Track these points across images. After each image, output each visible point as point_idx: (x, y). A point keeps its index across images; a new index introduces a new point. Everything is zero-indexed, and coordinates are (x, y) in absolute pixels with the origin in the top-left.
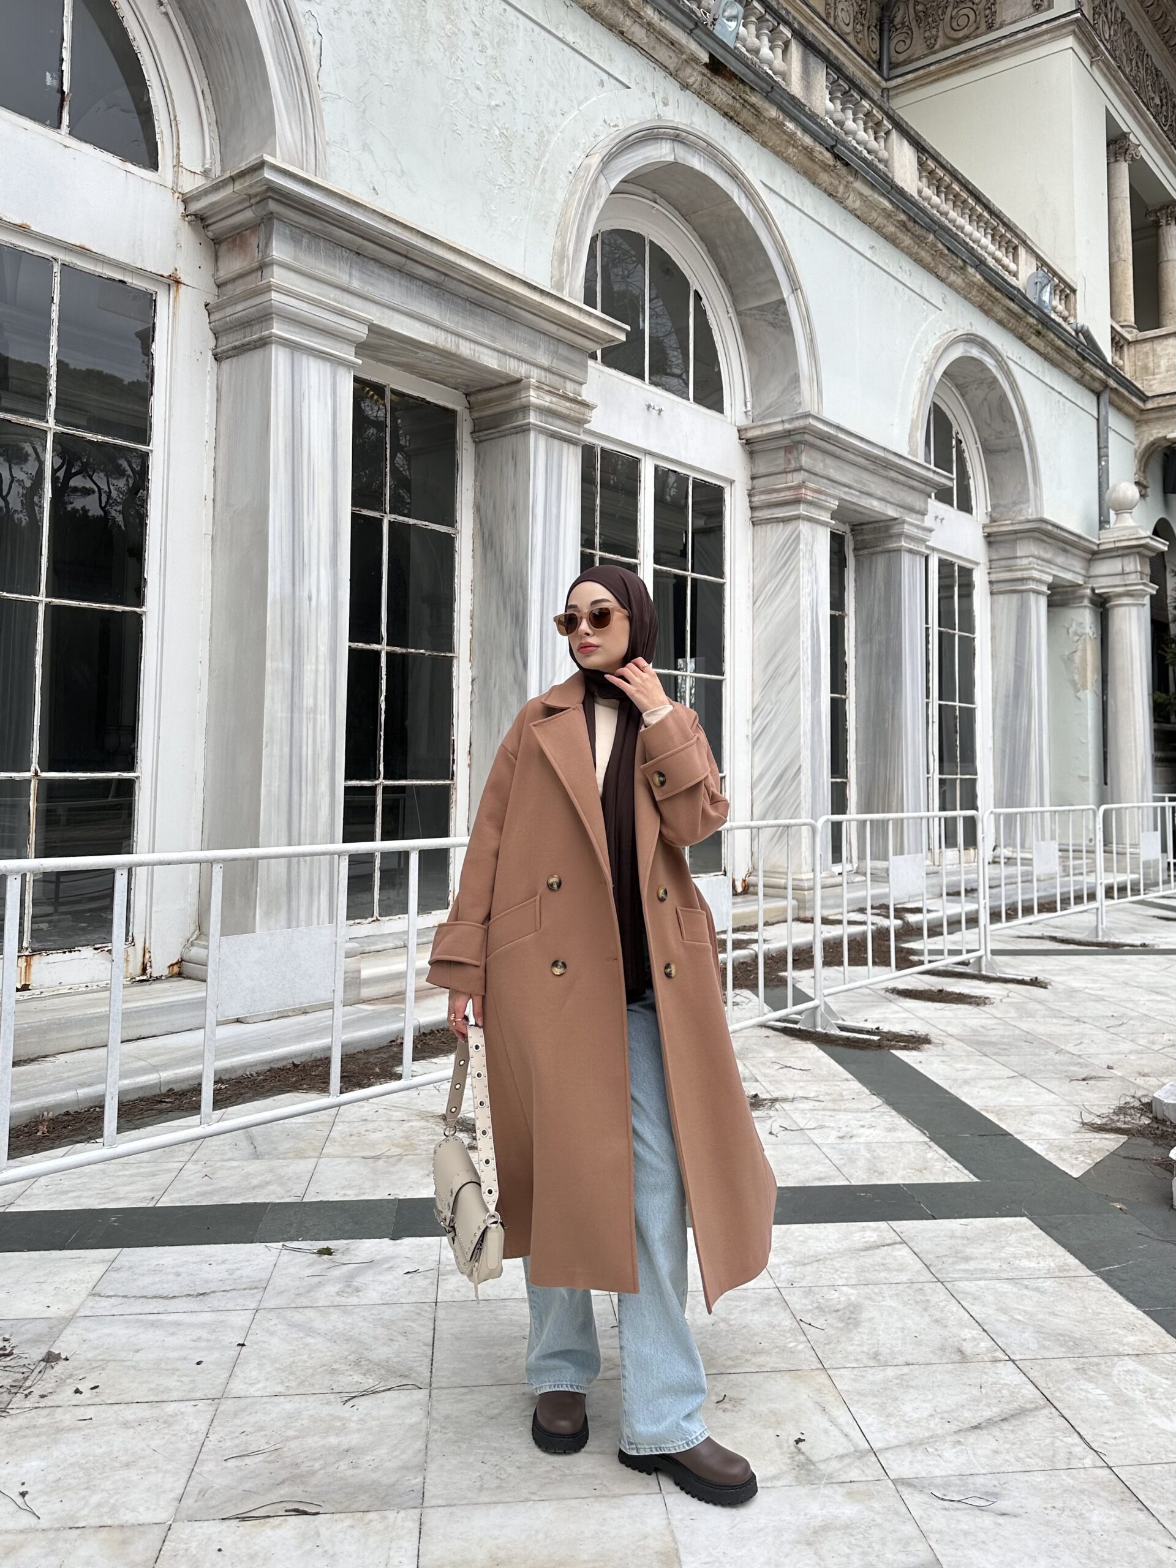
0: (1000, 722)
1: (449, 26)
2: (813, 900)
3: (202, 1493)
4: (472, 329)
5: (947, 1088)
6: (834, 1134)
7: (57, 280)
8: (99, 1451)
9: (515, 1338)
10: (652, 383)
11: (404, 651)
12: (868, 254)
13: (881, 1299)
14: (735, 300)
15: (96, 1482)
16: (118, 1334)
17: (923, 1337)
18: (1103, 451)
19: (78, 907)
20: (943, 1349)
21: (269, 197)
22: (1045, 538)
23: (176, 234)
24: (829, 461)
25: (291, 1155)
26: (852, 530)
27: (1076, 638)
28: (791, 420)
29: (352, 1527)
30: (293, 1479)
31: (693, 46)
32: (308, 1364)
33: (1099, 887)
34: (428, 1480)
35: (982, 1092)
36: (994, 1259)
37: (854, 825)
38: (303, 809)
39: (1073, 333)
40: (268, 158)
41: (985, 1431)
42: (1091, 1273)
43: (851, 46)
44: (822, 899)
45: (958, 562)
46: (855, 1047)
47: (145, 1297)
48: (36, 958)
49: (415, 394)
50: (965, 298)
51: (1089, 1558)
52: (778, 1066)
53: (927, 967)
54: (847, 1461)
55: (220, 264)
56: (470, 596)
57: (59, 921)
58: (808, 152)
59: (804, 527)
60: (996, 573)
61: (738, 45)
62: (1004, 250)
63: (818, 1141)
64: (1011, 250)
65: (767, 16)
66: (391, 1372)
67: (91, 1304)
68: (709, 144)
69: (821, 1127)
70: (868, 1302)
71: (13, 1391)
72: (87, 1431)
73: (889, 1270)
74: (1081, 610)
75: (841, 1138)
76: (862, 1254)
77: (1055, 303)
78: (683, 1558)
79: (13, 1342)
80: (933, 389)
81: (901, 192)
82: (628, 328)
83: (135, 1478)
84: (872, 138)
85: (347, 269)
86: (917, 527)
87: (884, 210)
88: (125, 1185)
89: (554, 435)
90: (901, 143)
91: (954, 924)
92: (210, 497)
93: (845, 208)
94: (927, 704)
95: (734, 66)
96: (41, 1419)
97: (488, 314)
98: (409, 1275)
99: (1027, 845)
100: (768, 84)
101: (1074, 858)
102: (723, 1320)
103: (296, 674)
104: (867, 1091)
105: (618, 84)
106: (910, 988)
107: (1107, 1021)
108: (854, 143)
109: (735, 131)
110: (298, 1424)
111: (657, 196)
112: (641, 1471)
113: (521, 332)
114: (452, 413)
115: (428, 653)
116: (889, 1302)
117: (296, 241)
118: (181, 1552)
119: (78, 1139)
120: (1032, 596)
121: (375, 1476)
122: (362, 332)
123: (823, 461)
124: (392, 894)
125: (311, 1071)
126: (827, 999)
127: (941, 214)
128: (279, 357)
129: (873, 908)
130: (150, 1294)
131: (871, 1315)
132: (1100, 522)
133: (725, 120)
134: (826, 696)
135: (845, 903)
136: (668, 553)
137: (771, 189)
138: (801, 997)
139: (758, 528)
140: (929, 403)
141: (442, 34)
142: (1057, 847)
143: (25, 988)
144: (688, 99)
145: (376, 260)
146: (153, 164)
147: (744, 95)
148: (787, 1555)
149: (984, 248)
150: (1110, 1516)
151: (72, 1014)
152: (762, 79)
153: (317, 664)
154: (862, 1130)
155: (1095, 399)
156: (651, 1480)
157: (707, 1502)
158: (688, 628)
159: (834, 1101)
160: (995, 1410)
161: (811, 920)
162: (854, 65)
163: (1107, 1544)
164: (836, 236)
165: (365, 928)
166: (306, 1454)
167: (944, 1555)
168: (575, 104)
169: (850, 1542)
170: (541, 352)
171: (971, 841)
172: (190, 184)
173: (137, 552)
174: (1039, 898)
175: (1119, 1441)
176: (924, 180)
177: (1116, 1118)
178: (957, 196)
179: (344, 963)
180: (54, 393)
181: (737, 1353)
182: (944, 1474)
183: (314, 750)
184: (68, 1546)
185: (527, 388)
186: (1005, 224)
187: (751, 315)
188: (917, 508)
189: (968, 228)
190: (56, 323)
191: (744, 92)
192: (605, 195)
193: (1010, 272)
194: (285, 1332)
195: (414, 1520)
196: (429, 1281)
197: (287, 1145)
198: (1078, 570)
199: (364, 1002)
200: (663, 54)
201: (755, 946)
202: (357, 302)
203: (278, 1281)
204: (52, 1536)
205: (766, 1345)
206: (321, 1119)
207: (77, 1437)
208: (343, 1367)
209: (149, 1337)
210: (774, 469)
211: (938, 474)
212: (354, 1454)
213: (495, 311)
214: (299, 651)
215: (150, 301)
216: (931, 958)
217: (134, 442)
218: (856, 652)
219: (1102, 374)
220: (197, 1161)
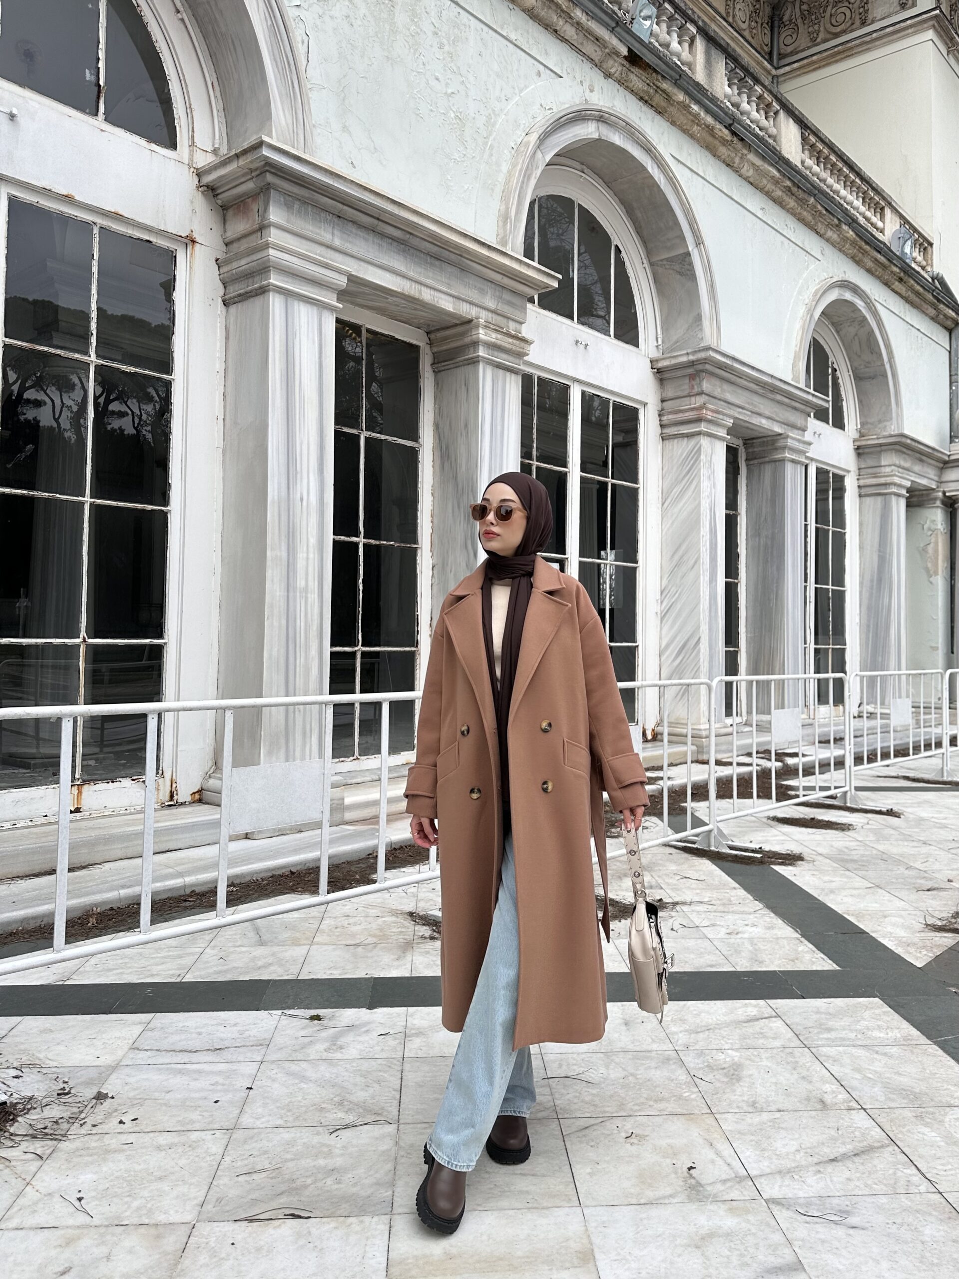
0: (865, 602)
1: (413, 27)
2: (709, 746)
3: (219, 1200)
4: (432, 279)
6: (723, 931)
7: (97, 240)
8: (137, 1168)
10: (580, 322)
11: (377, 542)
12: (759, 214)
13: (758, 1060)
14: (649, 253)
15: (136, 1191)
16: (154, 1078)
17: (792, 1090)
18: (953, 378)
19: (118, 749)
20: (808, 1099)
21: (267, 171)
22: (905, 450)
23: (192, 202)
24: (726, 386)
25: (289, 942)
26: (744, 444)
27: (930, 533)
28: (695, 352)
29: (336, 1228)
30: (290, 1191)
31: (615, 42)
32: (302, 1104)
33: (945, 736)
34: (396, 1194)
35: (846, 900)
36: (851, 1031)
37: (743, 686)
38: (298, 669)
39: (930, 280)
40: (265, 138)
41: (840, 1164)
42: (929, 1042)
43: (747, 41)
44: (716, 745)
45: (832, 470)
46: (742, 863)
47: (174, 1051)
48: (86, 787)
49: (386, 333)
50: (840, 250)
51: (921, 1262)
52: (679, 877)
53: (801, 799)
54: (729, 1184)
55: (227, 226)
56: (431, 498)
57: (104, 759)
58: (710, 130)
59: (704, 441)
60: (864, 479)
61: (652, 40)
62: (872, 210)
63: (710, 936)
64: (878, 210)
65: (677, 16)
66: (368, 1110)
67: (131, 1056)
68: (627, 123)
69: (713, 925)
70: (748, 1062)
71: (71, 1121)
72: (128, 1153)
73: (766, 1037)
74: (934, 510)
75: (729, 934)
76: (745, 1025)
77: (915, 254)
78: (597, 1256)
79: (71, 1084)
80: (813, 326)
81: (787, 162)
82: (560, 276)
83: (167, 1188)
84: (764, 117)
85: (330, 229)
86: (799, 441)
87: (773, 177)
88: (157, 965)
89: (499, 366)
90: (788, 121)
91: (824, 766)
92: (221, 417)
93: (741, 176)
94: (805, 587)
95: (649, 58)
96: (93, 1142)
97: (445, 265)
98: (382, 1037)
99: (887, 702)
100: (676, 72)
101: (925, 713)
102: (632, 1075)
103: (291, 561)
104: (751, 898)
105: (553, 75)
106: (788, 816)
107: (949, 844)
108: (748, 122)
109: (650, 112)
110: (294, 1150)
111: (584, 167)
113: (472, 280)
114: (415, 348)
115: (397, 545)
116: (765, 1063)
117: (288, 206)
118: (203, 1245)
120: (894, 498)
121: (354, 1190)
122: (343, 281)
123: (721, 387)
124: (370, 739)
125: (305, 877)
126: (719, 825)
127: (820, 181)
128: (275, 302)
129: (757, 752)
130: (178, 1049)
131: (750, 1072)
132: (951, 437)
133: (641, 103)
134: (721, 580)
135: (735, 748)
136: (592, 463)
137: (679, 161)
138: (698, 822)
139: (666, 442)
140: (809, 338)
141: (408, 34)
142: (910, 704)
143: (78, 810)
144: (610, 86)
145: (354, 222)
146: (172, 144)
147: (657, 83)
148: (679, 1256)
149: (857, 209)
150: (939, 1231)
151: (115, 831)
152: (672, 69)
153: (308, 553)
154: (747, 928)
155: (947, 334)
158: (609, 524)
159: (724, 904)
160: (849, 1147)
161: (706, 762)
162: (749, 56)
163: (936, 1252)
164: (733, 199)
165: (347, 765)
166: (300, 1172)
167: (805, 1258)
168: (517, 91)
169: (730, 1247)
170: (488, 297)
171: (839, 699)
172: (203, 160)
173: (163, 464)
174: (895, 746)
175: (949, 1173)
176: (807, 152)
177: (953, 921)
178: (833, 165)
179: (330, 793)
180: (95, 332)
181: (642, 1100)
182: (806, 1195)
183: (306, 623)
184: (115, 1239)
185: (477, 327)
186: (874, 189)
187: (661, 266)
188: (799, 425)
189: (843, 192)
190: (96, 276)
191: (657, 80)
192: (541, 167)
193: (877, 229)
194: (284, 1079)
195: (385, 1224)
196: (398, 1041)
197: (287, 935)
198: (932, 476)
199: (347, 823)
200: (589, 48)
201: (661, 782)
202: (338, 257)
203: (279, 1040)
204: (102, 1230)
205: (666, 1094)
206: (312, 915)
207: (121, 1157)
208: (329, 1107)
209: (176, 1081)
210: (679, 394)
211: (816, 397)
212: (338, 1172)
213: (450, 263)
214: (293, 543)
215: (172, 258)
216: (805, 793)
217: (160, 372)
218: (747, 544)
219: (953, 314)
220: (214, 947)
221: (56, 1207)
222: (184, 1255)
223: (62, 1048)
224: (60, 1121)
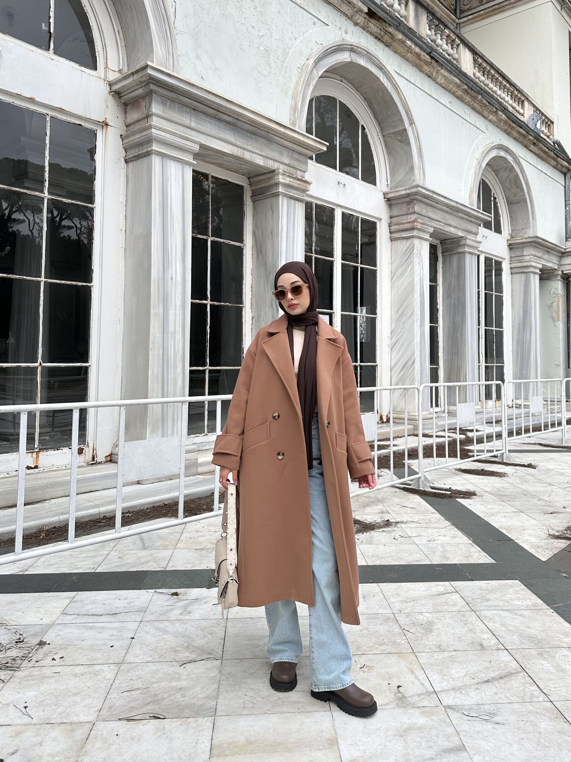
0: (516, 337)
2: (419, 425)
3: (110, 708)
4: (251, 146)
5: (482, 517)
6: (426, 539)
7: (49, 124)
8: (62, 688)
9: (264, 636)
10: (341, 171)
11: (219, 304)
12: (448, 105)
13: (443, 619)
14: (382, 129)
15: (60, 702)
16: (73, 632)
17: (464, 638)
18: (567, 202)
20: (473, 643)
21: (151, 82)
22: (538, 246)
23: (106, 101)
24: (429, 209)
25: (161, 548)
26: (441, 243)
27: (554, 295)
28: (410, 188)
29: (181, 725)
30: (155, 702)
31: (360, 4)
32: (164, 648)
33: (563, 419)
34: (218, 703)
35: (500, 519)
36: (501, 601)
38: (169, 380)
39: (552, 144)
40: (149, 63)
41: (491, 684)
42: (548, 608)
43: (441, 3)
44: (423, 425)
45: (494, 258)
46: (438, 497)
47: (88, 615)
48: (41, 453)
49: (224, 178)
50: (497, 127)
51: (538, 745)
52: (400, 506)
53: (476, 458)
54: (422, 697)
55: (127, 115)
56: (251, 277)
58: (418, 55)
59: (416, 242)
60: (513, 263)
61: (383, 3)
62: (517, 103)
63: (418, 543)
64: (520, 102)
66: (204, 652)
67: (62, 618)
68: (368, 52)
69: (419, 536)
70: (437, 621)
71: (23, 658)
72: (57, 678)
73: (448, 605)
74: (557, 282)
75: (429, 541)
76: (436, 597)
77: (543, 128)
78: (339, 742)
79: (24, 636)
80: (481, 172)
81: (465, 75)
82: (328, 144)
83: (79, 700)
84: (450, 48)
85: (189, 117)
86: (474, 241)
87: (456, 84)
88: (81, 562)
89: (291, 197)
90: (465, 50)
91: (490, 438)
92: (124, 229)
93: (437, 83)
94: (479, 329)
95: (380, 13)
96: (36, 672)
97: (258, 138)
98: (215, 606)
99: (527, 398)
100: (397, 22)
101: (551, 405)
102: (366, 629)
103: (165, 315)
104: (443, 519)
105: (322, 23)
106: (468, 468)
107: (565, 485)
108: (441, 51)
109: (381, 45)
110: (158, 676)
111: (343, 79)
112: (321, 700)
113: (275, 147)
114: (242, 187)
115: (230, 305)
116: (448, 621)
117: (164, 104)
118: (99, 736)
119: (59, 540)
120: (532, 275)
121: (193, 701)
122: (196, 148)
123: (426, 209)
125: (173, 507)
126: (425, 474)
127: (485, 85)
128: (156, 161)
129: (448, 429)
130: (90, 614)
131: (438, 627)
132: (566, 238)
133: (376, 40)
134: (427, 325)
135: (435, 427)
136: (349, 255)
137: (399, 74)
138: (412, 472)
139: (393, 242)
140: (479, 179)
142: (542, 399)
143: (36, 467)
144: (358, 30)
145: (203, 113)
146: (95, 67)
147: (385, 28)
148: (390, 741)
149: (507, 102)
150: (550, 725)
151: (58, 480)
152: (395, 20)
153: (175, 310)
154: (440, 537)
155: (563, 176)
156: (326, 704)
157: (353, 715)
158: (359, 292)
159: (427, 523)
160: (497, 673)
161: (417, 435)
162: (441, 11)
163: (548, 738)
164: (432, 97)
165: (199, 439)
166: (160, 690)
167: (467, 743)
168: (301, 34)
169: (421, 736)
170: (285, 156)
171: (499, 397)
172: (113, 76)
174: (532, 425)
175: (557, 689)
176: (477, 68)
177: (566, 532)
178: (493, 76)
179: (185, 456)
180: (47, 179)
181: (372, 644)
182: (469, 703)
183: (174, 353)
184: (46, 732)
185: (278, 174)
186: (517, 90)
187: (390, 137)
188: (474, 231)
189: (499, 92)
190: (48, 145)
191: (386, 26)
192: (316, 78)
193: (520, 114)
194: (154, 632)
195: (211, 722)
197: (159, 543)
198: (555, 261)
199: (199, 474)
200: (345, 8)
201: (389, 448)
202: (194, 133)
203: (152, 608)
204: (38, 727)
205: (386, 641)
206: (176, 530)
207: (52, 681)
208: (181, 649)
209: (89, 634)
210: (401, 213)
211: (484, 214)
212: (184, 690)
213: (262, 137)
214: (167, 304)
215: (94, 134)
216: (478, 454)
217: (86, 203)
218: (443, 303)
219: (567, 164)
220: (116, 550)
221: (11, 712)
222: (87, 742)
223: (20, 613)
224: (16, 659)
